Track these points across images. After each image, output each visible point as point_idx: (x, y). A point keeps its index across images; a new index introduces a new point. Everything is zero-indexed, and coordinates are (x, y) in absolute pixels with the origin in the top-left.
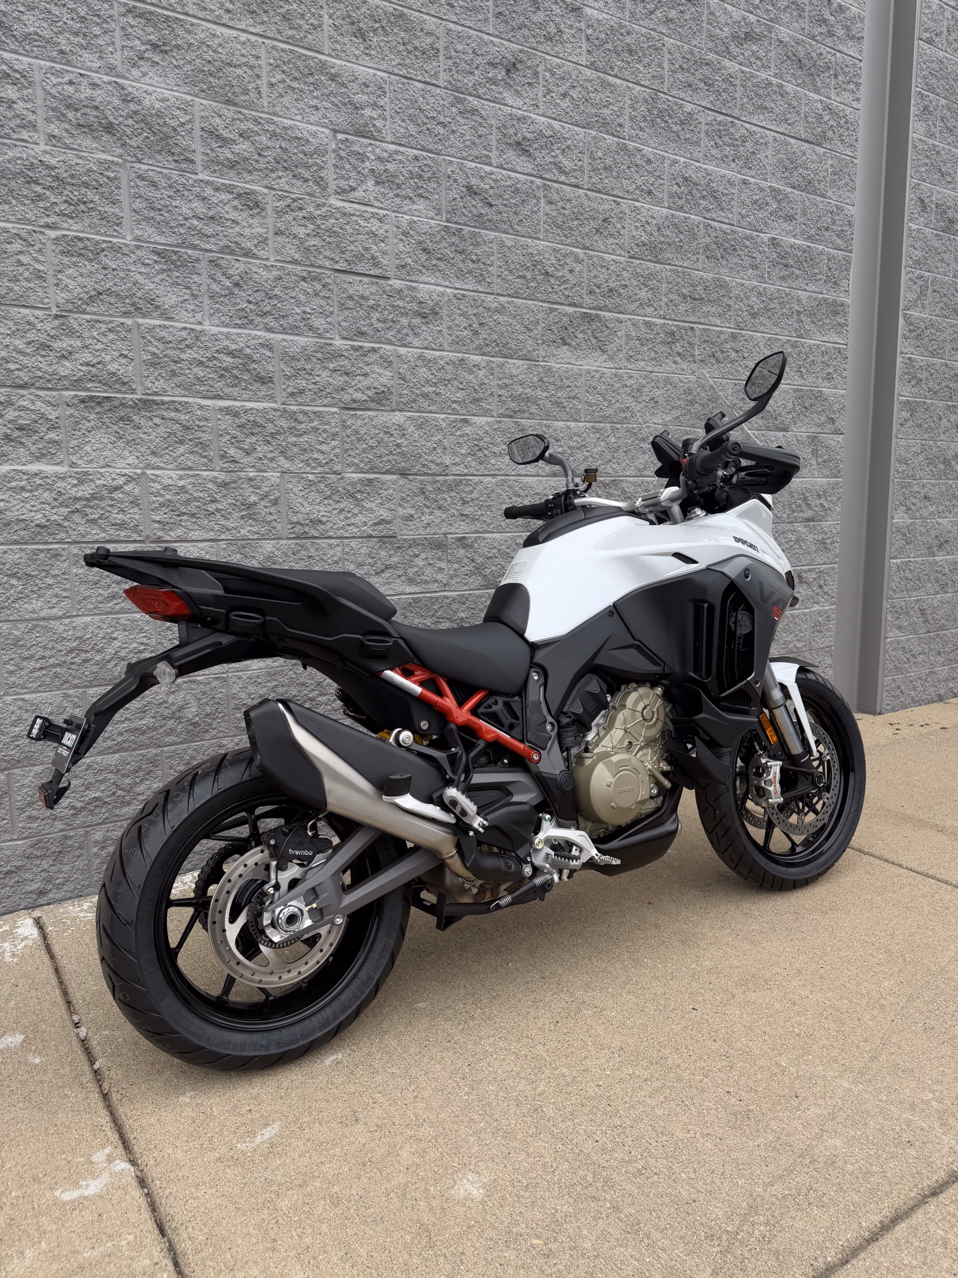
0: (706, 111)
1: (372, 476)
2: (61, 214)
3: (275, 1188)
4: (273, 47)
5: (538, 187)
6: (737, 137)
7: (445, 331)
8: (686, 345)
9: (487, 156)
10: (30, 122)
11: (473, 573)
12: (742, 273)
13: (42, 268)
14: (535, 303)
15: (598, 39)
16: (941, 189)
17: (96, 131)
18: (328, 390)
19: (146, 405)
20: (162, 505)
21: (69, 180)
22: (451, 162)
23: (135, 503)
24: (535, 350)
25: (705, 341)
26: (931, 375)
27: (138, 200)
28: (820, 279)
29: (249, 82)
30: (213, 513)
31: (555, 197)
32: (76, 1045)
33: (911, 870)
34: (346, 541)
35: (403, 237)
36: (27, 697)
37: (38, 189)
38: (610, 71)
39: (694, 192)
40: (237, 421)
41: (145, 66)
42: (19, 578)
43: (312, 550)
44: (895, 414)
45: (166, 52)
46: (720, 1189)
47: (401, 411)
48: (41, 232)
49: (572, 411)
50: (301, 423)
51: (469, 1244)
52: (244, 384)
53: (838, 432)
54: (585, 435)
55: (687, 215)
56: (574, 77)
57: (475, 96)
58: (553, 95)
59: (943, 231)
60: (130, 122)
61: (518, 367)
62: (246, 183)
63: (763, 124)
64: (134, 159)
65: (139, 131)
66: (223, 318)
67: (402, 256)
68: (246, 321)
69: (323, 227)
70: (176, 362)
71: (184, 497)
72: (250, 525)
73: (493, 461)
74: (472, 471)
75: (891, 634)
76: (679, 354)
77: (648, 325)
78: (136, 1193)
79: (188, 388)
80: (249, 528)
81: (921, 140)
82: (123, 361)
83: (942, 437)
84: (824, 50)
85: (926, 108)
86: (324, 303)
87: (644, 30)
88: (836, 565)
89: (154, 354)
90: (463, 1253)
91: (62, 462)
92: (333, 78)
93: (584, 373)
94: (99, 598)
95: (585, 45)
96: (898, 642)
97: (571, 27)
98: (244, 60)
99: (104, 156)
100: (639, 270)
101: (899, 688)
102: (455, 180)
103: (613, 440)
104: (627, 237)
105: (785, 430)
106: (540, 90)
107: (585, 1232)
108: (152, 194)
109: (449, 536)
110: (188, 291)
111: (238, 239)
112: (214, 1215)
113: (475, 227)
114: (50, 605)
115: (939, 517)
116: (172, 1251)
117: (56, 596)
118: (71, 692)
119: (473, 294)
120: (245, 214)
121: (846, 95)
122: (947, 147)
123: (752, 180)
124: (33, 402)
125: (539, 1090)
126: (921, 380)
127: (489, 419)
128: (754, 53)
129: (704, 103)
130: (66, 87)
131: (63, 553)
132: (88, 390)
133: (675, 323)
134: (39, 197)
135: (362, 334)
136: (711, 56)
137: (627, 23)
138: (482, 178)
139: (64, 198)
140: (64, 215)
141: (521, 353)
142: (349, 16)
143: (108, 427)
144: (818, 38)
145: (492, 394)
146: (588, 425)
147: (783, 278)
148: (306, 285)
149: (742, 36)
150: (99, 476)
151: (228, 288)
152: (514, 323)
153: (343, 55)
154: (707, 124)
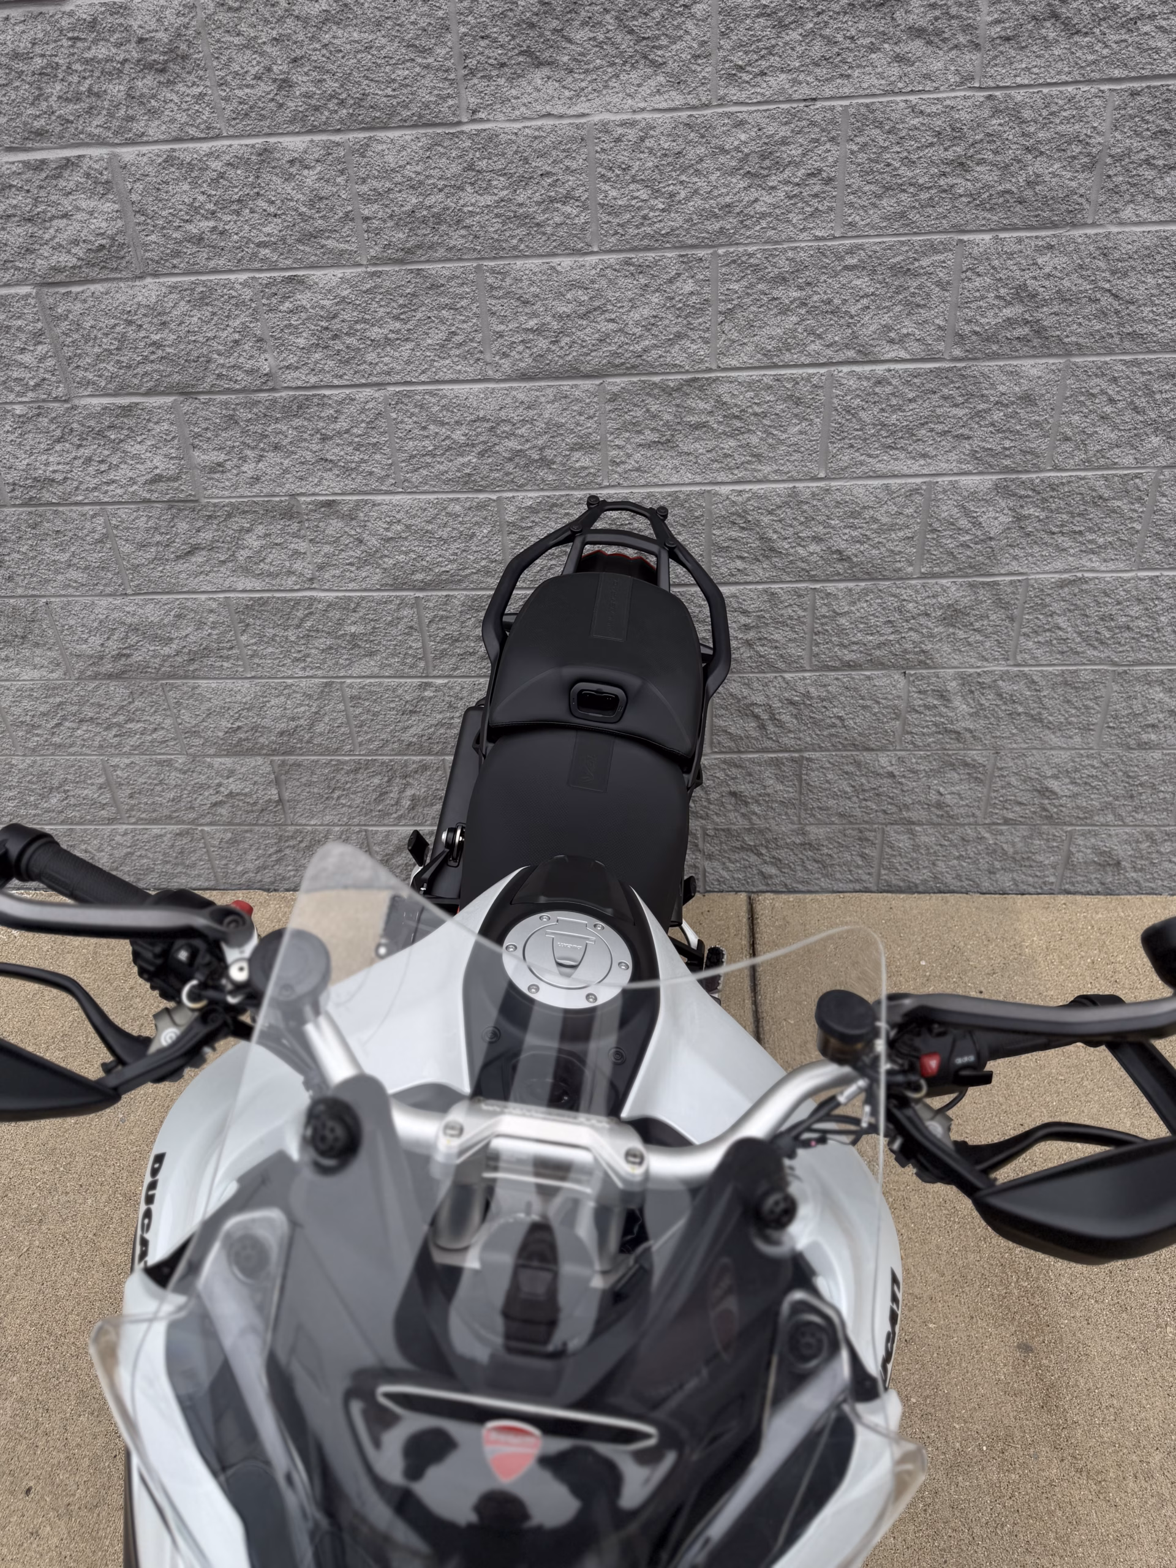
54: (604, 283)
61: (404, 148)
141: (406, 113)
146: (612, 258)
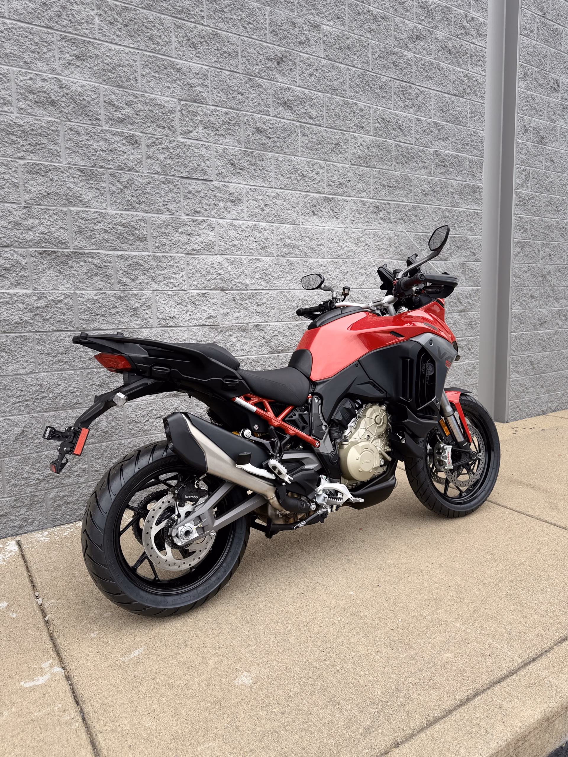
0: (395, 80)
1: (204, 292)
2: (27, 151)
3: (139, 680)
4: (144, 55)
5: (297, 127)
6: (413, 94)
7: (245, 210)
8: (386, 213)
9: (267, 111)
10: (8, 101)
11: (264, 345)
12: (418, 171)
13: (16, 181)
14: (297, 192)
15: (330, 42)
16: (536, 120)
17: (45, 105)
18: (178, 244)
19: (75, 255)
20: (85, 310)
21: (31, 132)
22: (246, 115)
23: (70, 309)
24: (297, 219)
25: (397, 211)
26: (533, 226)
27: (69, 142)
28: (465, 173)
29: (131, 75)
30: (114, 314)
31: (307, 132)
32: (36, 608)
33: (512, 510)
34: (190, 328)
35: (220, 158)
36: (11, 418)
37: (14, 138)
38: (338, 60)
39: (389, 126)
40: (127, 262)
41: (72, 68)
42: (6, 352)
43: (171, 333)
44: (512, 249)
45: (84, 60)
46: (381, 679)
47: (220, 255)
48: (15, 161)
49: (320, 252)
50: (163, 263)
51: (241, 708)
52: (130, 242)
53: (477, 260)
55: (385, 140)
56: (317, 64)
57: (259, 77)
58: (305, 75)
59: (538, 143)
60: (64, 99)
62: (130, 130)
63: (429, 86)
64: (67, 120)
65: (69, 104)
66: (118, 206)
67: (219, 168)
68: (131, 207)
69: (174, 153)
70: (92, 231)
71: (98, 305)
72: (135, 320)
73: (274, 282)
74: (262, 287)
75: (513, 376)
76: (382, 219)
77: (363, 203)
78: (64, 683)
79: (99, 245)
80: (135, 322)
81: (523, 92)
82: (62, 231)
83: (541, 262)
84: (463, 43)
85: (525, 73)
86: (175, 196)
87: (357, 36)
88: (478, 337)
89: (79, 226)
90: (238, 713)
91: (29, 287)
92: (178, 71)
93: (326, 231)
94: (51, 362)
95: (323, 46)
96: (517, 381)
97: (314, 36)
98: (127, 62)
99: (50, 119)
100: (357, 172)
101: (518, 407)
102: (249, 125)
103: (344, 268)
104: (349, 153)
105: (446, 260)
106: (297, 72)
107: (305, 702)
108: (78, 138)
109: (250, 324)
110: (98, 191)
111: (125, 162)
112: (105, 694)
113: (261, 150)
114: (23, 367)
115: (540, 308)
116: (82, 713)
117: (27, 361)
118: (36, 415)
119: (261, 188)
120: (129, 148)
121: (478, 68)
122: (539, 95)
123: (422, 118)
124: (12, 255)
125: (287, 629)
126: (527, 229)
127: (272, 258)
128: (422, 46)
129: (393, 76)
130: (28, 81)
131: (30, 338)
132: (43, 247)
133: (379, 201)
134: (14, 142)
135: (197, 212)
136: (397, 49)
137: (347, 33)
138: (264, 123)
139: (28, 142)
140: (28, 151)
142: (187, 36)
143: (54, 268)
144: (460, 36)
145: (273, 244)
147: (442, 173)
148: (165, 186)
149: (415, 37)
150: (50, 295)
151: (121, 189)
152: (285, 204)
153: (184, 57)
154: (395, 88)
